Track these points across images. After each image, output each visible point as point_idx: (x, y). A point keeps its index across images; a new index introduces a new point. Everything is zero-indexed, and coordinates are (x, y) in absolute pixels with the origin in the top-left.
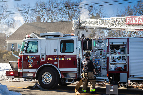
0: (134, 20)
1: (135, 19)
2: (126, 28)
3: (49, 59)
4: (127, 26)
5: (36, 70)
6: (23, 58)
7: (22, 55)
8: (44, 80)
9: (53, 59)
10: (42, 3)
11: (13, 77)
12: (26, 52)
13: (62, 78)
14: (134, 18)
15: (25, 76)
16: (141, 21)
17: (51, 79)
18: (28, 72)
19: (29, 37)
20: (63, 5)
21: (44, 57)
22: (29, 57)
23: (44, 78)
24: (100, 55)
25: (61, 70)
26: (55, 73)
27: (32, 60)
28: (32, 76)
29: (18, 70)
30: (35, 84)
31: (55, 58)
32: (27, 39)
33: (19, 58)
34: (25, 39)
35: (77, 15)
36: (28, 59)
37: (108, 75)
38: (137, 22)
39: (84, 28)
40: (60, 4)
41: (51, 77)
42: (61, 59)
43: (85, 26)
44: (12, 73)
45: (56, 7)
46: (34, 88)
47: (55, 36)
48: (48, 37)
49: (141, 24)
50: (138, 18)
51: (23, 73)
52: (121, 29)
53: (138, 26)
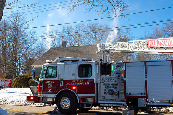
0: (155, 43)
1: (157, 42)
2: (149, 51)
3: (67, 83)
4: (150, 49)
5: (54, 95)
6: (42, 83)
7: (42, 80)
8: (63, 105)
9: (72, 84)
10: (69, 28)
11: (33, 102)
12: (46, 77)
13: (80, 103)
14: (155, 41)
15: (45, 101)
16: (162, 44)
17: (69, 104)
18: (47, 96)
19: (48, 62)
20: (90, 29)
21: (63, 82)
22: (48, 82)
23: (63, 103)
24: (118, 79)
25: (79, 95)
26: (73, 98)
27: (51, 85)
28: (51, 101)
29: (38, 95)
30: (54, 109)
31: (73, 82)
32: (47, 64)
33: (39, 83)
34: (44, 64)
35: (104, 38)
36: (47, 84)
37: (126, 99)
38: (159, 45)
39: (108, 51)
40: (86, 29)
41: (70, 103)
42: (79, 84)
43: (110, 50)
44: (32, 98)
45: (83, 31)
46: (53, 113)
47: (73, 61)
48: (67, 62)
49: (162, 47)
50: (159, 41)
51: (42, 98)
52: (145, 52)
53: (160, 49)
